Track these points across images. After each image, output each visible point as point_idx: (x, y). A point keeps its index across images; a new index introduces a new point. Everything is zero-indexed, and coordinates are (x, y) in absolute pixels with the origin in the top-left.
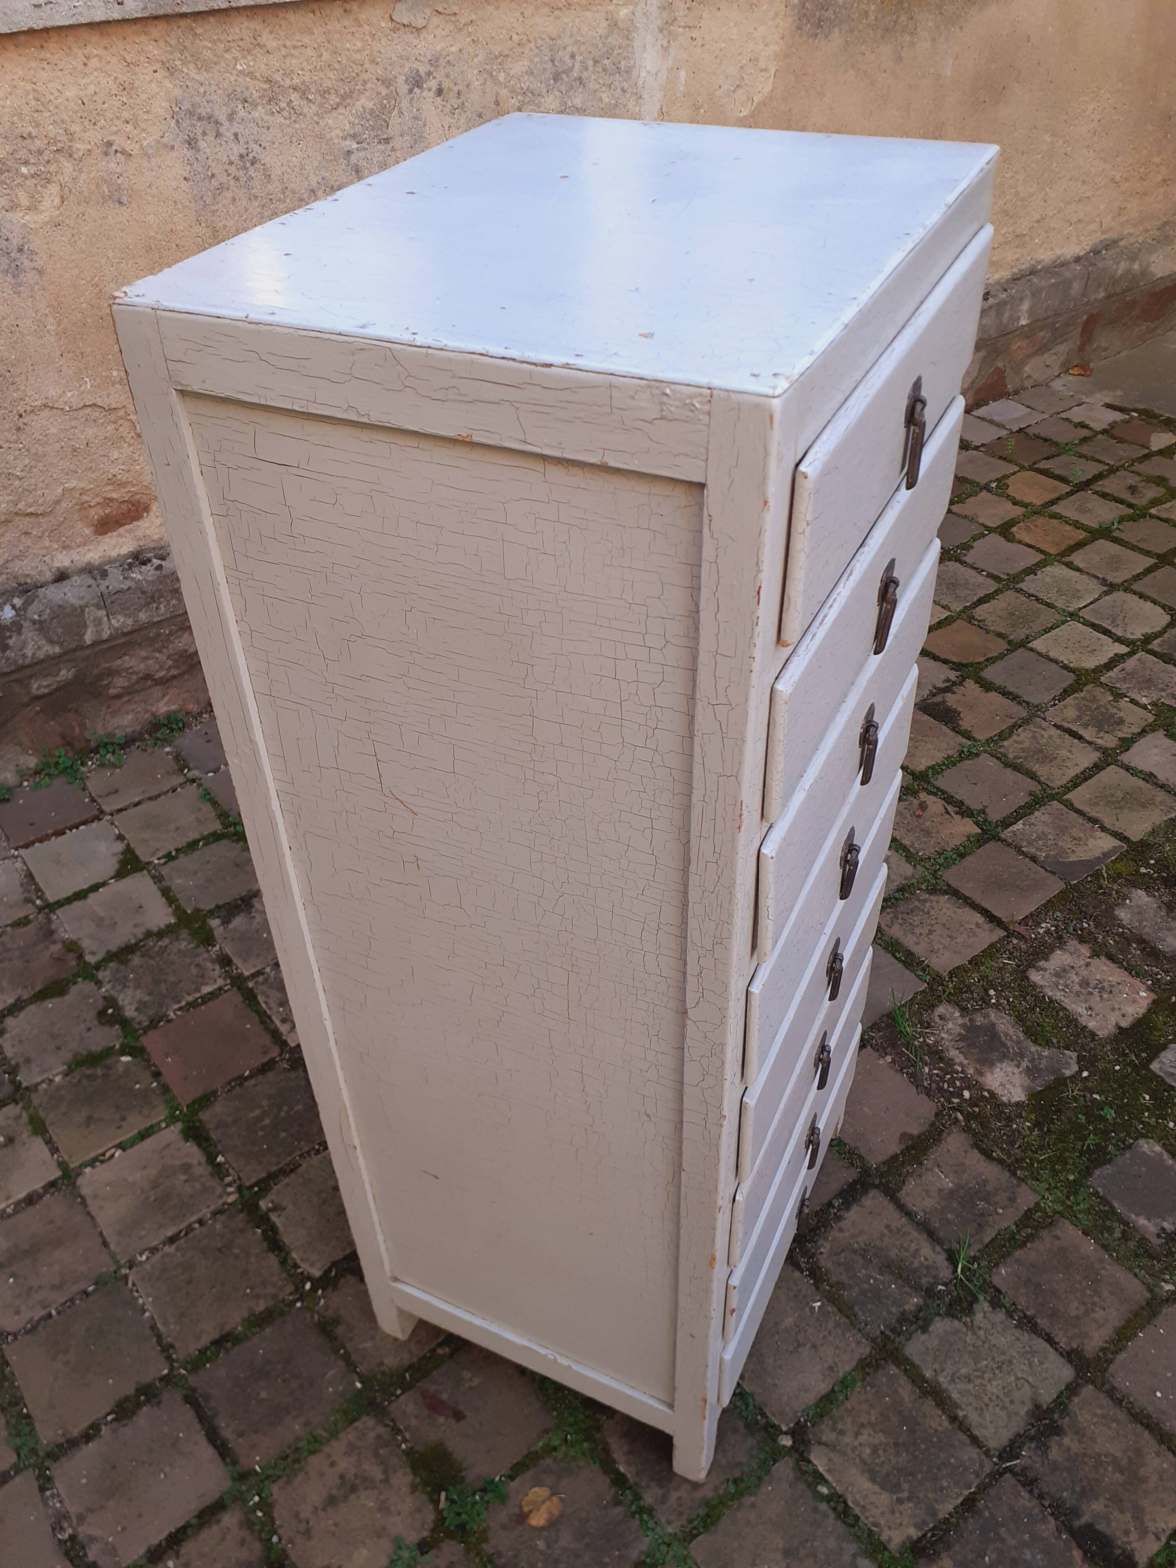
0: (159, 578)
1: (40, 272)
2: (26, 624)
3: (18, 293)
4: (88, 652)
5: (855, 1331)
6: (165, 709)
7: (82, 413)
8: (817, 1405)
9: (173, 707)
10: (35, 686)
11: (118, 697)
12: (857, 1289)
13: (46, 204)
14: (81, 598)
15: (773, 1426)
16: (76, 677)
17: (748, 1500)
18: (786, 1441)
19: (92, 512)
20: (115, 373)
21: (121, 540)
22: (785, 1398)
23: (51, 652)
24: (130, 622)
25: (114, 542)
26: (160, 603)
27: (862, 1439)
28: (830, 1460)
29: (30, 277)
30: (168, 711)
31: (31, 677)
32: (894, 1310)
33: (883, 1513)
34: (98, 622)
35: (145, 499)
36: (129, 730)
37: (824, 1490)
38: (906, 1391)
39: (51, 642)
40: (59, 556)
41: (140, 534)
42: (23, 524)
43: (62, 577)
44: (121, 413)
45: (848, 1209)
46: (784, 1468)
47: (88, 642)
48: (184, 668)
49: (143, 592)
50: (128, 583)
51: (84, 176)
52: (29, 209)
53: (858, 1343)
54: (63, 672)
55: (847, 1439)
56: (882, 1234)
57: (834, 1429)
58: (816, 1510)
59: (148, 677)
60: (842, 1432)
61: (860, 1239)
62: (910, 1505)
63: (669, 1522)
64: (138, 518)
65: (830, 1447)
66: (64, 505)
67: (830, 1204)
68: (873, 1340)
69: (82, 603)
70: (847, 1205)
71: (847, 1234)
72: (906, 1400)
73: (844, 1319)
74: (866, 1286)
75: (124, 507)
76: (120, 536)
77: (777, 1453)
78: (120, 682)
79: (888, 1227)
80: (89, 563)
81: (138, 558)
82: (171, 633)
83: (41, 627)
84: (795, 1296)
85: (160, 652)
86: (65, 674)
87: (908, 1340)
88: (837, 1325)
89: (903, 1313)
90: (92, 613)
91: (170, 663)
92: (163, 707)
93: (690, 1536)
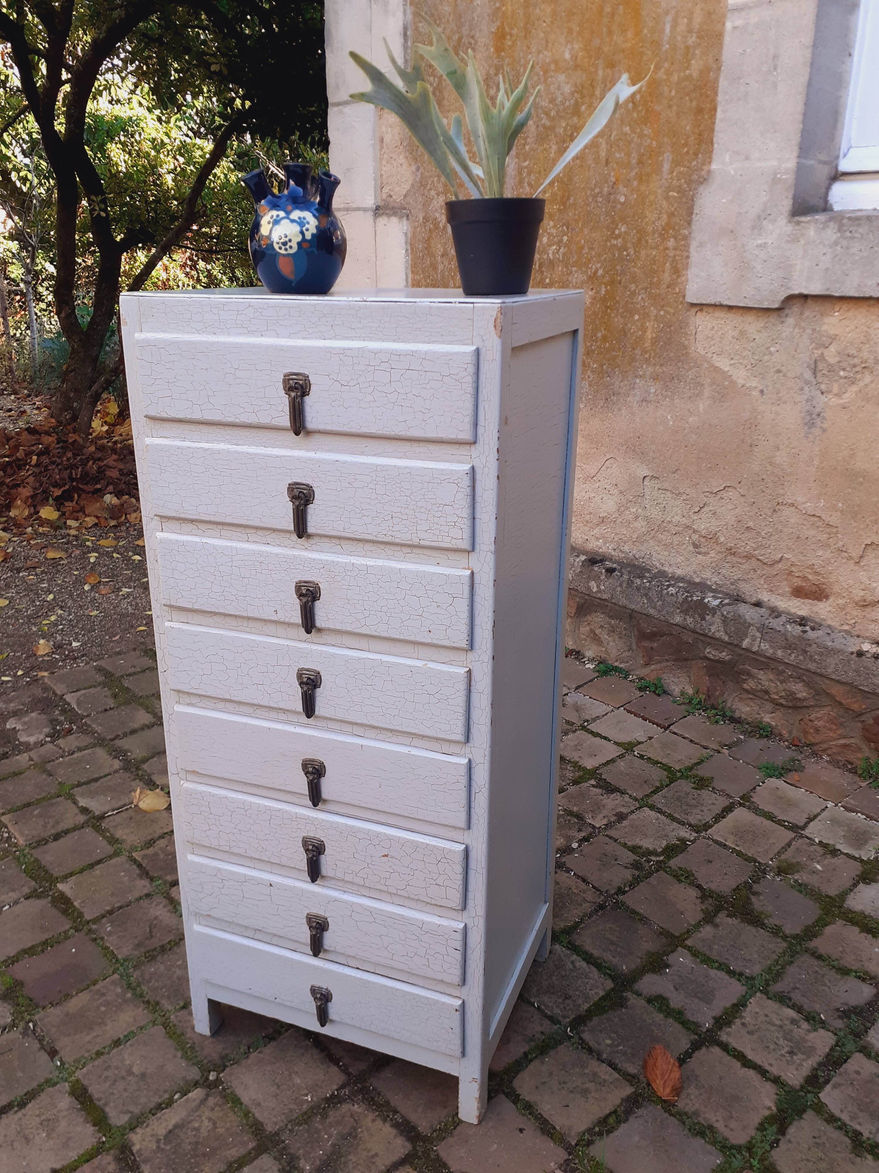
0: (800, 637)
1: (824, 430)
2: (719, 613)
3: (807, 437)
4: (742, 652)
5: (285, 1121)
6: (768, 720)
7: (812, 519)
8: (233, 1093)
9: (774, 724)
10: (708, 650)
11: (746, 690)
12: (320, 1127)
13: (847, 395)
14: (753, 619)
15: (224, 1070)
16: (730, 661)
17: (179, 1054)
18: (212, 1076)
19: (795, 580)
20: (840, 505)
21: (803, 606)
22: (242, 1076)
23: (723, 637)
24: (771, 651)
25: (799, 604)
26: (793, 653)
27: (206, 1123)
28: (194, 1100)
29: (817, 431)
30: (769, 723)
31: (709, 644)
32: (301, 1151)
33: (153, 1130)
34: (754, 639)
35: (828, 590)
36: (743, 716)
37: (176, 1097)
38: (234, 1153)
39: (726, 632)
40: (765, 593)
41: (815, 609)
42: (754, 563)
43: (758, 604)
44: (835, 530)
45: (392, 1126)
46: (194, 1073)
47: (744, 646)
48: (790, 704)
49: (786, 639)
50: (781, 628)
51: (873, 385)
52: (836, 395)
53: (276, 1123)
54: (724, 654)
55: (207, 1113)
56: (369, 1151)
57: (216, 1105)
58: (166, 1091)
59: (766, 692)
60: (213, 1109)
61: (366, 1133)
62: (155, 1147)
63: (176, 1017)
64: (820, 600)
65: (203, 1101)
66: (780, 565)
67: (395, 1112)
68: (277, 1134)
69: (751, 622)
70: (396, 1125)
71: (370, 1124)
72: (228, 1152)
73: (296, 1115)
74: (323, 1134)
75: (814, 588)
76: (803, 603)
77: (205, 1071)
78: (750, 684)
79: (376, 1155)
80: (776, 607)
81: (802, 621)
82: (791, 676)
83: (725, 620)
84: (317, 1085)
85: (781, 683)
86: (724, 655)
87: (275, 1158)
88: (291, 1111)
89: (298, 1158)
90: (753, 631)
91: (783, 694)
92: (767, 719)
93: (165, 1025)
